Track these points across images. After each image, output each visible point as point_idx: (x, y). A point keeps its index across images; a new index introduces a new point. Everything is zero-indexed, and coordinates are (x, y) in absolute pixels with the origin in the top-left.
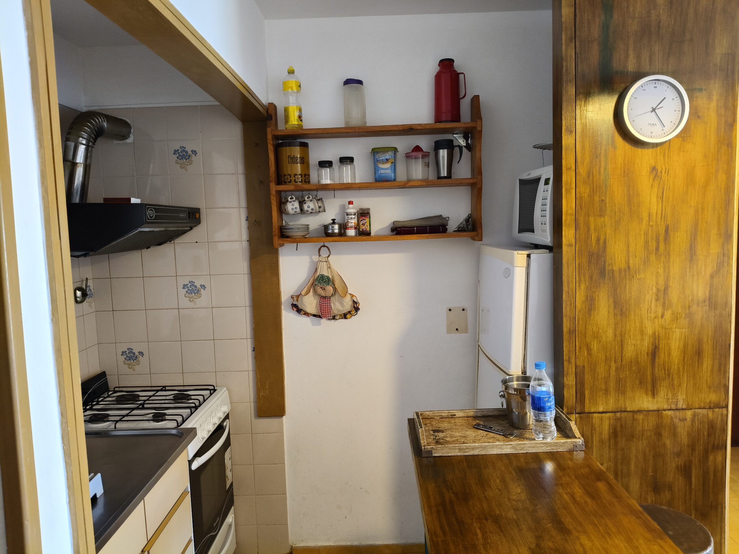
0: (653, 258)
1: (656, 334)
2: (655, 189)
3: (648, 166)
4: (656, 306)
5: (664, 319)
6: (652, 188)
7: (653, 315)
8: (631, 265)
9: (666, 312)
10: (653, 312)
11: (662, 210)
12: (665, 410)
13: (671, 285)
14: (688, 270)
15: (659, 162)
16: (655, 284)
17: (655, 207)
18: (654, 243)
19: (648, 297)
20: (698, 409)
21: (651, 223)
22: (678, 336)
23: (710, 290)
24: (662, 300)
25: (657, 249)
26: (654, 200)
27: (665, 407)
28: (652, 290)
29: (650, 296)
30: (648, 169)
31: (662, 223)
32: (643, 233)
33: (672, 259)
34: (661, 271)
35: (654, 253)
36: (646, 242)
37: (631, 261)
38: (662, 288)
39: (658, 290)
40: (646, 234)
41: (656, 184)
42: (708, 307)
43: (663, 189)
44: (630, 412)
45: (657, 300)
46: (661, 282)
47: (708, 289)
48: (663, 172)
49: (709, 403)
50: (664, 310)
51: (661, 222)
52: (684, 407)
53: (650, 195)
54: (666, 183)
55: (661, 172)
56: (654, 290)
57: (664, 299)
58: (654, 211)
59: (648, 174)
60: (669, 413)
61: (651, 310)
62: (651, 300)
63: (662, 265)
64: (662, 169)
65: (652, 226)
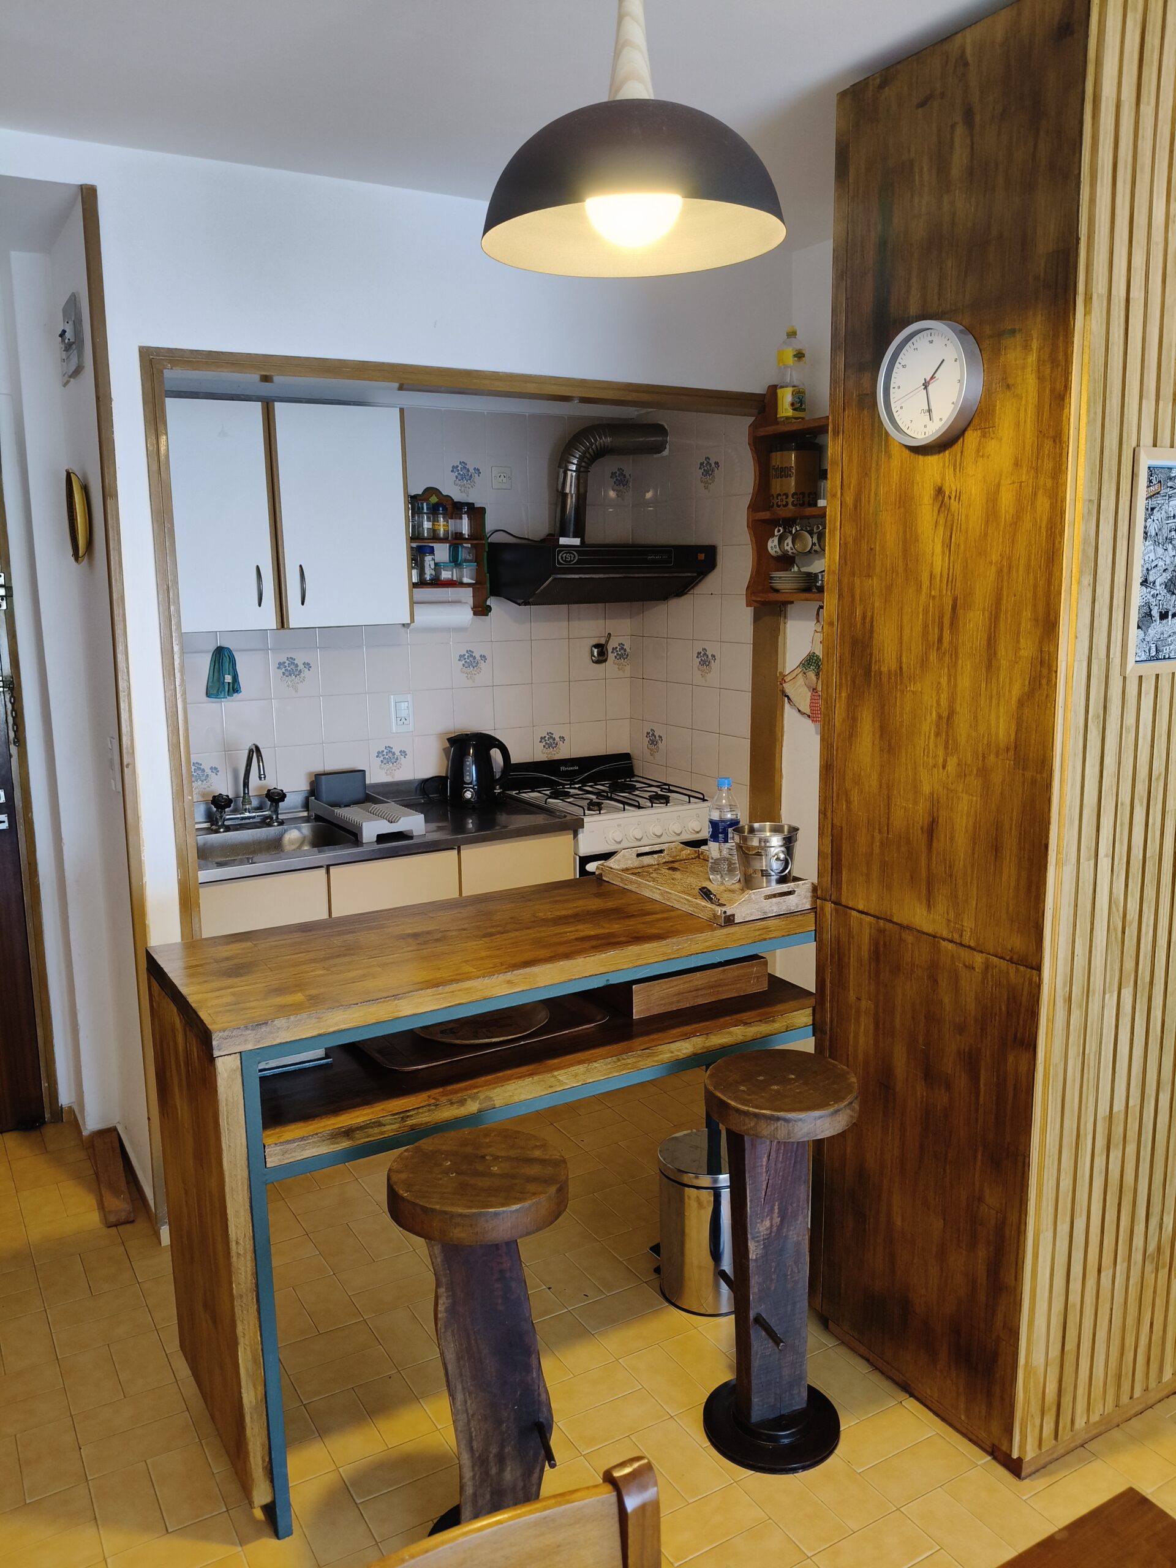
0: (933, 657)
1: (935, 795)
2: (941, 529)
3: (932, 487)
4: (936, 746)
5: (946, 771)
6: (936, 527)
7: (931, 762)
8: (904, 666)
9: (949, 759)
10: (931, 755)
11: (949, 569)
12: (944, 939)
13: (958, 709)
14: (983, 685)
15: (947, 478)
16: (935, 705)
17: (939, 563)
18: (936, 630)
19: (925, 727)
20: (993, 956)
21: (933, 593)
22: (966, 808)
23: (1017, 730)
24: (944, 737)
25: (940, 640)
26: (938, 549)
27: (945, 934)
28: (931, 715)
29: (927, 726)
30: (932, 492)
31: (949, 593)
32: (921, 609)
33: (960, 662)
34: (944, 681)
35: (935, 648)
36: (925, 626)
37: (904, 660)
38: (945, 715)
39: (940, 717)
40: (926, 611)
41: (942, 521)
42: (1012, 762)
43: (952, 529)
44: (897, 924)
45: (937, 735)
46: (944, 703)
47: (1013, 726)
48: (953, 497)
49: (1011, 951)
50: (946, 754)
51: (947, 591)
52: (972, 944)
53: (933, 541)
54: (956, 518)
55: (950, 498)
56: (934, 714)
57: (947, 735)
58: (937, 570)
59: (931, 501)
60: (950, 946)
61: (928, 752)
62: (930, 733)
63: (946, 670)
64: (951, 493)
65: (934, 597)
